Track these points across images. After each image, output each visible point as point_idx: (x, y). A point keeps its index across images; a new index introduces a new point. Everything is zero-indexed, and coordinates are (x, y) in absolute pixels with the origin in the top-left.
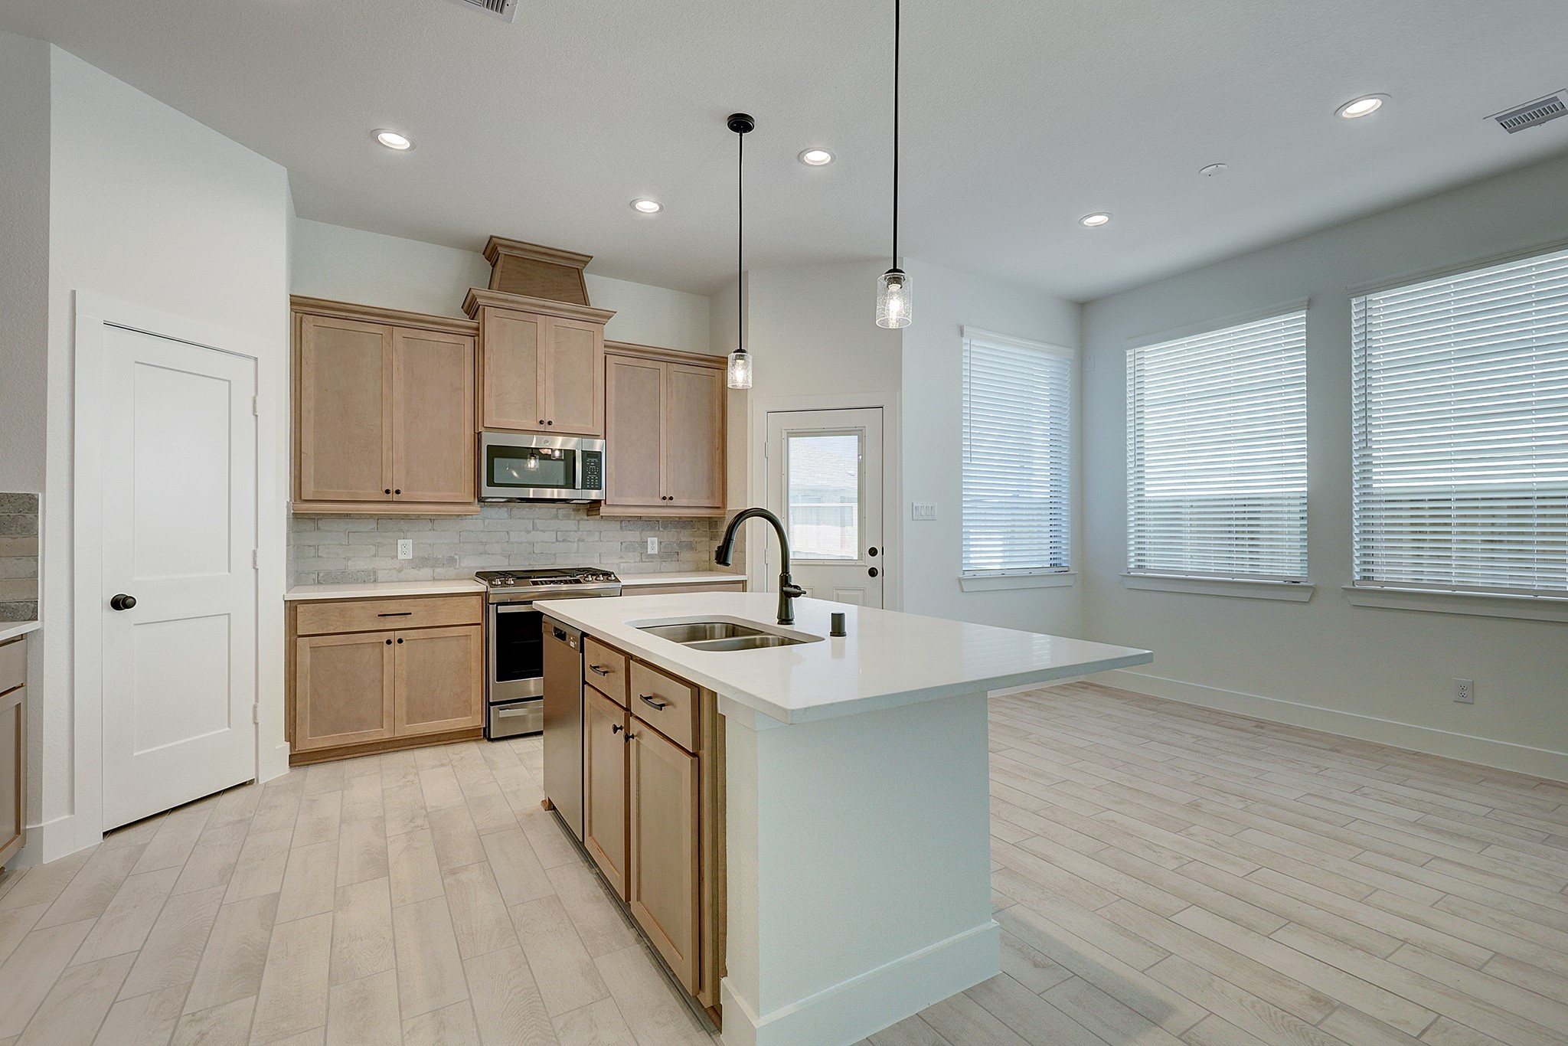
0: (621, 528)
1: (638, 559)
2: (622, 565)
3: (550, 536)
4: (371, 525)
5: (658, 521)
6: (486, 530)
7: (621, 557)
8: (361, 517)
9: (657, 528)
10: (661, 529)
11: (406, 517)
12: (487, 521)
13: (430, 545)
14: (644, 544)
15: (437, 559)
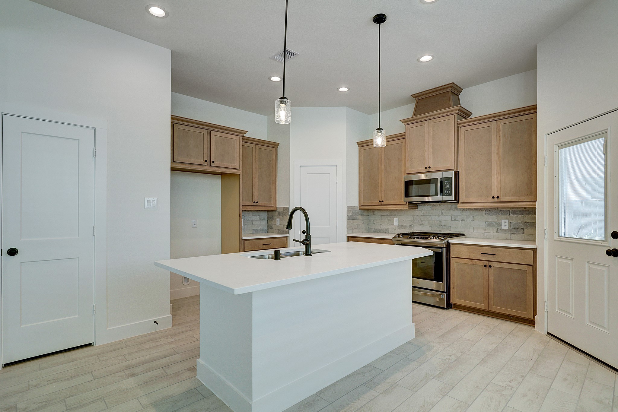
0: (485, 214)
1: (495, 231)
2: (486, 234)
3: (448, 218)
4: (387, 213)
5: (509, 210)
6: (423, 215)
7: (485, 230)
8: (384, 210)
9: (508, 214)
10: (511, 215)
11: (397, 210)
12: (423, 211)
13: (404, 221)
14: (499, 224)
15: (406, 226)
